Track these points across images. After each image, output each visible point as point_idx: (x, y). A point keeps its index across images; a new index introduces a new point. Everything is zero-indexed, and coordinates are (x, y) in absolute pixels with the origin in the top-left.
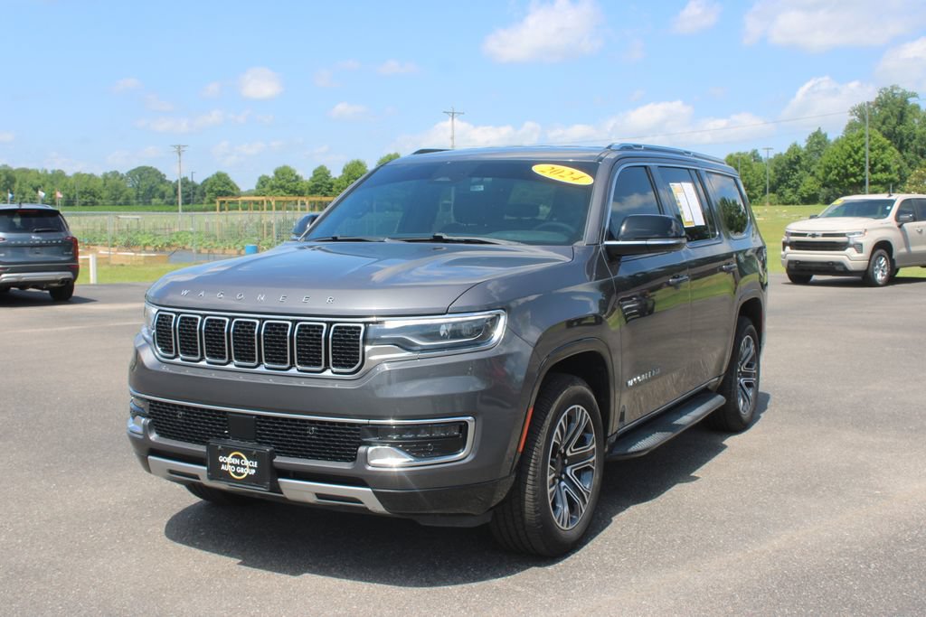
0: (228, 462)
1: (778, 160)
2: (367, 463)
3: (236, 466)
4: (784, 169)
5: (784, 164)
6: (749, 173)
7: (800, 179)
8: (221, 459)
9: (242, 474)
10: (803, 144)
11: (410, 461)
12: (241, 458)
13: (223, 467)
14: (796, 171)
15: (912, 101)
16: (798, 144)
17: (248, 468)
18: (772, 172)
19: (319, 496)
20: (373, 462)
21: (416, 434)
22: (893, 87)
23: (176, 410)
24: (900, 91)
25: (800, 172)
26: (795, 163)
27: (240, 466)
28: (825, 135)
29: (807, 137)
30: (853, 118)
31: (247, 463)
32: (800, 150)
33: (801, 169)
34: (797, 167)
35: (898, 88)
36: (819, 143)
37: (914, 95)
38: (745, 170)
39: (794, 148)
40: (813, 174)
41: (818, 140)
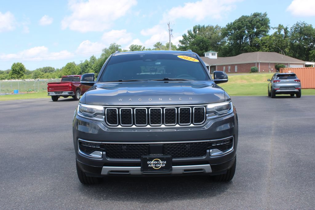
0: (152, 164)
1: (82, 64)
2: (210, 155)
3: (156, 164)
4: (83, 67)
5: (84, 66)
6: (74, 69)
7: (89, 70)
8: (148, 162)
9: (158, 167)
10: (89, 60)
11: (222, 153)
12: (158, 161)
13: (149, 166)
14: (87, 68)
15: (119, 48)
16: (87, 60)
17: (162, 164)
18: (80, 68)
19: (185, 170)
20: (212, 155)
21: (220, 144)
22: (114, 44)
23: (122, 146)
24: (116, 45)
25: (89, 68)
26: (87, 66)
27: (158, 164)
28: (95, 57)
29: (90, 58)
30: (103, 52)
31: (161, 162)
32: (88, 62)
33: (89, 67)
34: (87, 67)
35: (115, 44)
36: (93, 59)
37: (120, 46)
38: (73, 68)
39: (86, 61)
40: (92, 69)
41: (93, 58)
